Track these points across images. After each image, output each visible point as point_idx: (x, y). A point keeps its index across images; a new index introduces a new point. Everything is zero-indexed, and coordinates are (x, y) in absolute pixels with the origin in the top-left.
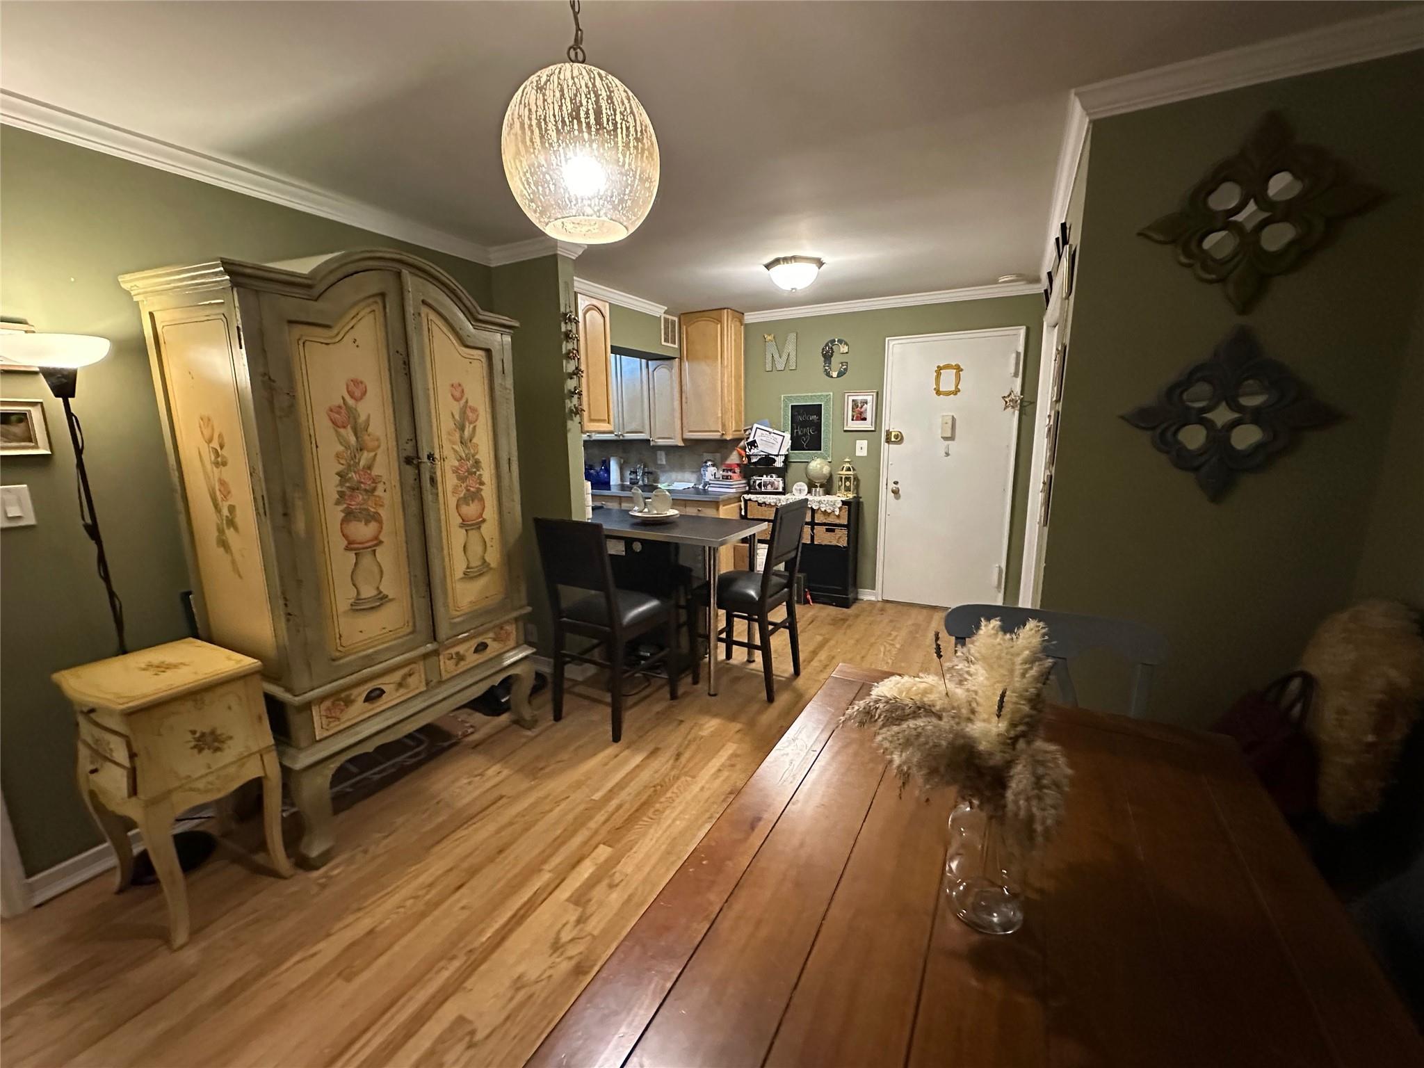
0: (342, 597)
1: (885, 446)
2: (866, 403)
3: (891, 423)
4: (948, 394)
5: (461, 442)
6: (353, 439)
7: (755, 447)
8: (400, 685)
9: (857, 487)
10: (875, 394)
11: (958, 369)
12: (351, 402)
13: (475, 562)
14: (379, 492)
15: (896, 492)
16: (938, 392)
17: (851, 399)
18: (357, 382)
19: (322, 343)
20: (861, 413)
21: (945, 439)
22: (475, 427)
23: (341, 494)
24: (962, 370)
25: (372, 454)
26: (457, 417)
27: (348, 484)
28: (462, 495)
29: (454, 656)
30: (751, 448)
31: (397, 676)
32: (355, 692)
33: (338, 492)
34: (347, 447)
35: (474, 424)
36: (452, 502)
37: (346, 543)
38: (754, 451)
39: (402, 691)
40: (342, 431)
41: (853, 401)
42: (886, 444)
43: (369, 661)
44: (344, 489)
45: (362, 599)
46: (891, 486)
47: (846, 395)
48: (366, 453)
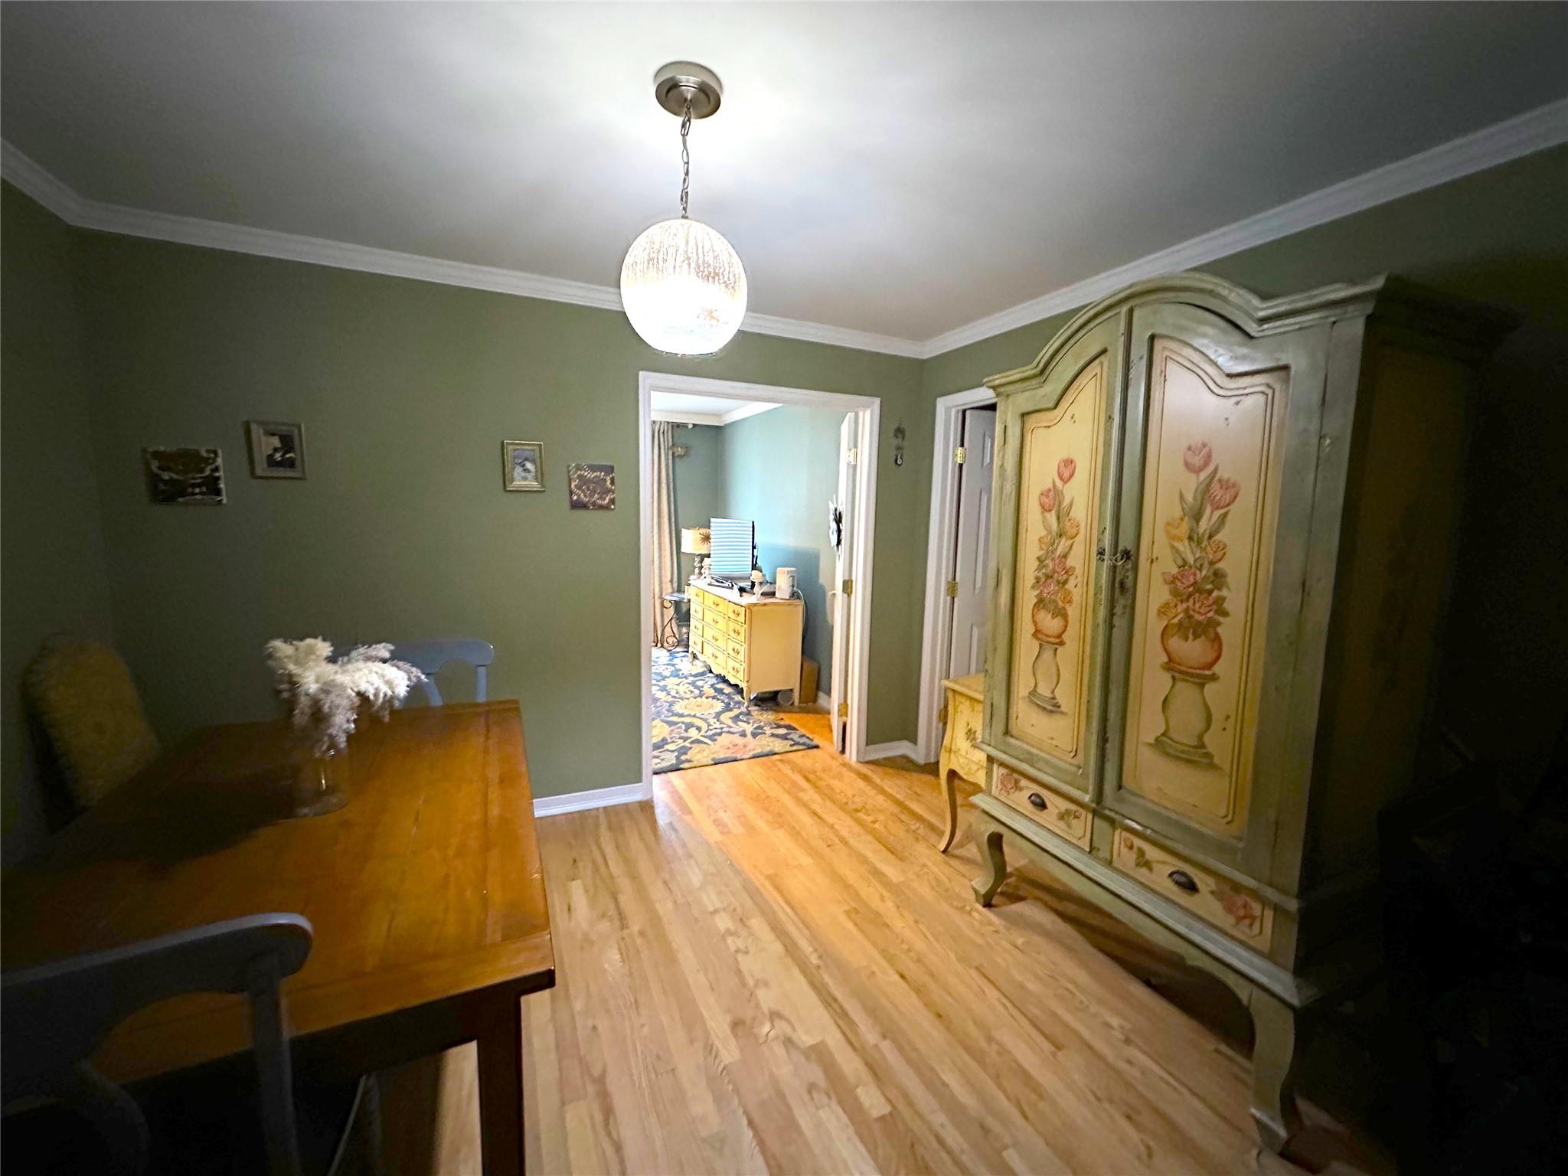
5: (1190, 538)
6: (1055, 525)
8: (1062, 817)
12: (1059, 484)
13: (1183, 736)
14: (1070, 586)
18: (1068, 463)
19: (1045, 427)
22: (1225, 515)
23: (1038, 580)
25: (1070, 542)
27: (1044, 571)
28: (1176, 621)
31: (1061, 803)
32: (1022, 781)
33: (1034, 576)
35: (1222, 511)
36: (1156, 626)
39: (1063, 824)
40: (1048, 515)
44: (1040, 574)
45: (1039, 694)
48: (1064, 540)
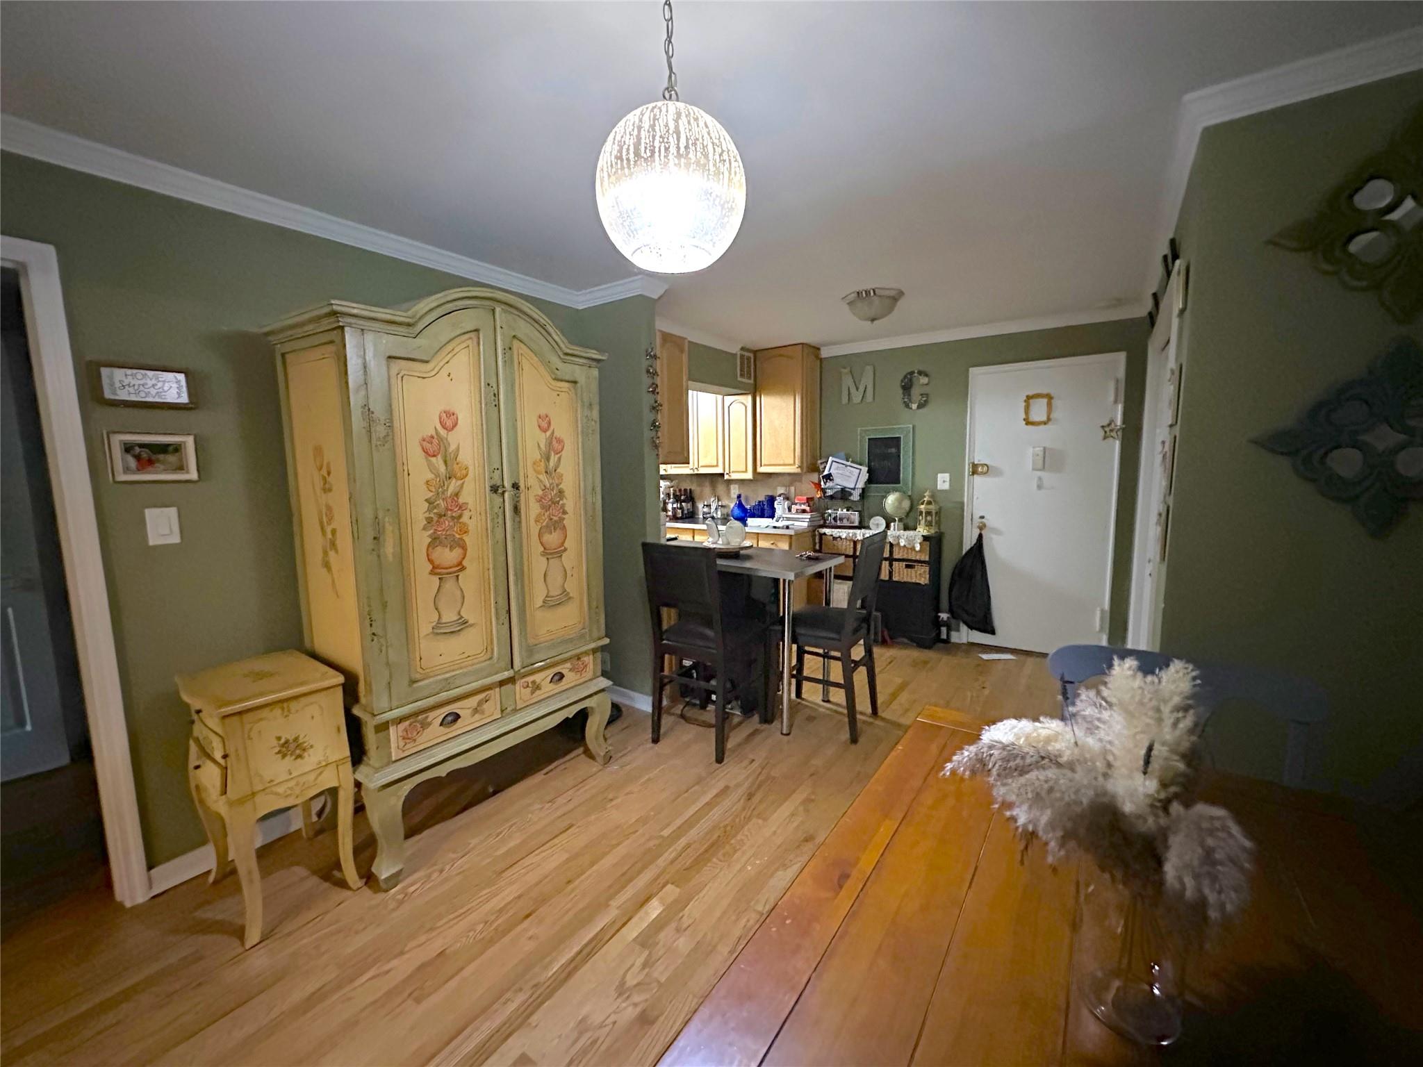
0: (424, 621)
1: (969, 477)
4: (1039, 423)
5: (546, 472)
6: (442, 469)
7: (831, 480)
8: (476, 711)
9: (938, 523)
11: (1050, 398)
12: (443, 432)
13: (555, 592)
14: (465, 519)
16: (1028, 422)
18: (450, 414)
19: (419, 377)
22: (560, 457)
23: (429, 520)
24: (1054, 399)
25: (460, 482)
26: (543, 446)
27: (435, 511)
28: (544, 524)
29: (530, 685)
30: (827, 481)
31: (473, 701)
32: (432, 715)
33: (427, 519)
34: (437, 475)
35: (559, 455)
36: (535, 530)
37: (431, 567)
38: (829, 484)
39: (477, 716)
40: (433, 459)
42: (971, 476)
43: (447, 684)
44: (432, 515)
45: (445, 623)
48: (454, 481)
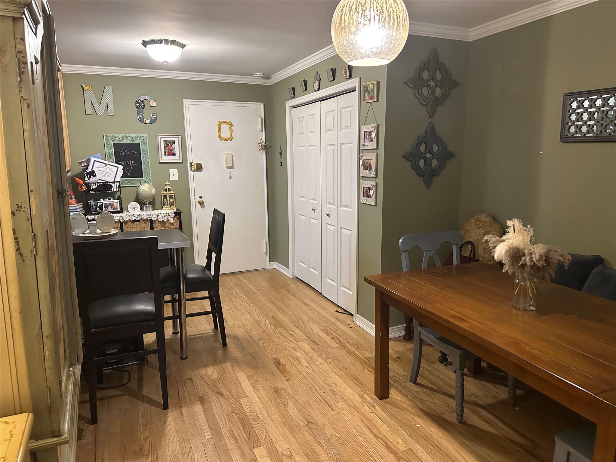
1: (190, 173)
2: (174, 143)
3: (193, 158)
4: (226, 139)
7: (94, 176)
10: (180, 137)
11: (231, 125)
15: (201, 203)
16: (221, 139)
17: (163, 140)
20: (171, 150)
21: (228, 168)
24: (233, 126)
30: (90, 177)
38: (93, 180)
41: (164, 141)
42: (192, 172)
46: (198, 200)
47: (159, 136)
